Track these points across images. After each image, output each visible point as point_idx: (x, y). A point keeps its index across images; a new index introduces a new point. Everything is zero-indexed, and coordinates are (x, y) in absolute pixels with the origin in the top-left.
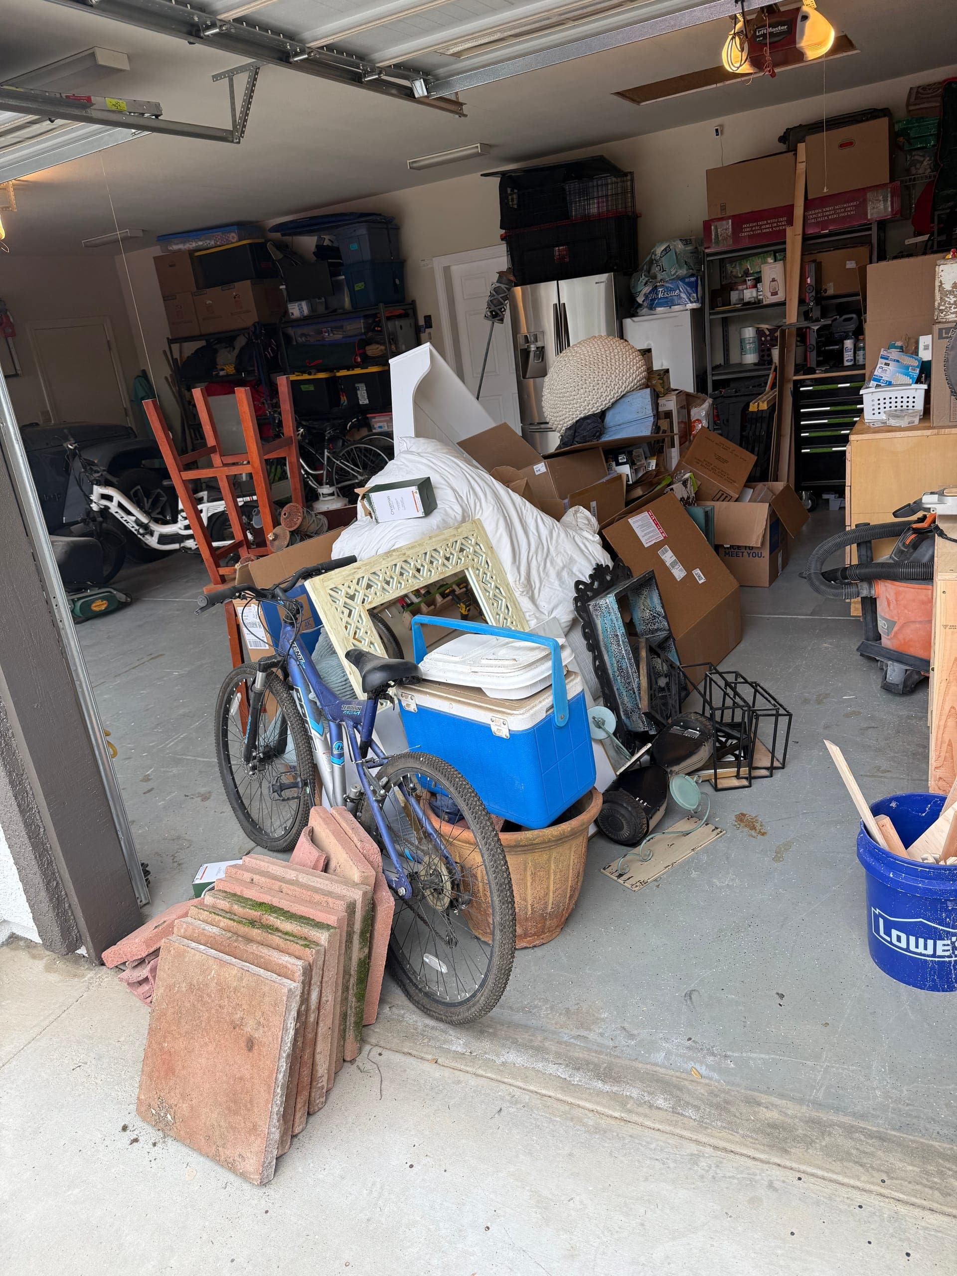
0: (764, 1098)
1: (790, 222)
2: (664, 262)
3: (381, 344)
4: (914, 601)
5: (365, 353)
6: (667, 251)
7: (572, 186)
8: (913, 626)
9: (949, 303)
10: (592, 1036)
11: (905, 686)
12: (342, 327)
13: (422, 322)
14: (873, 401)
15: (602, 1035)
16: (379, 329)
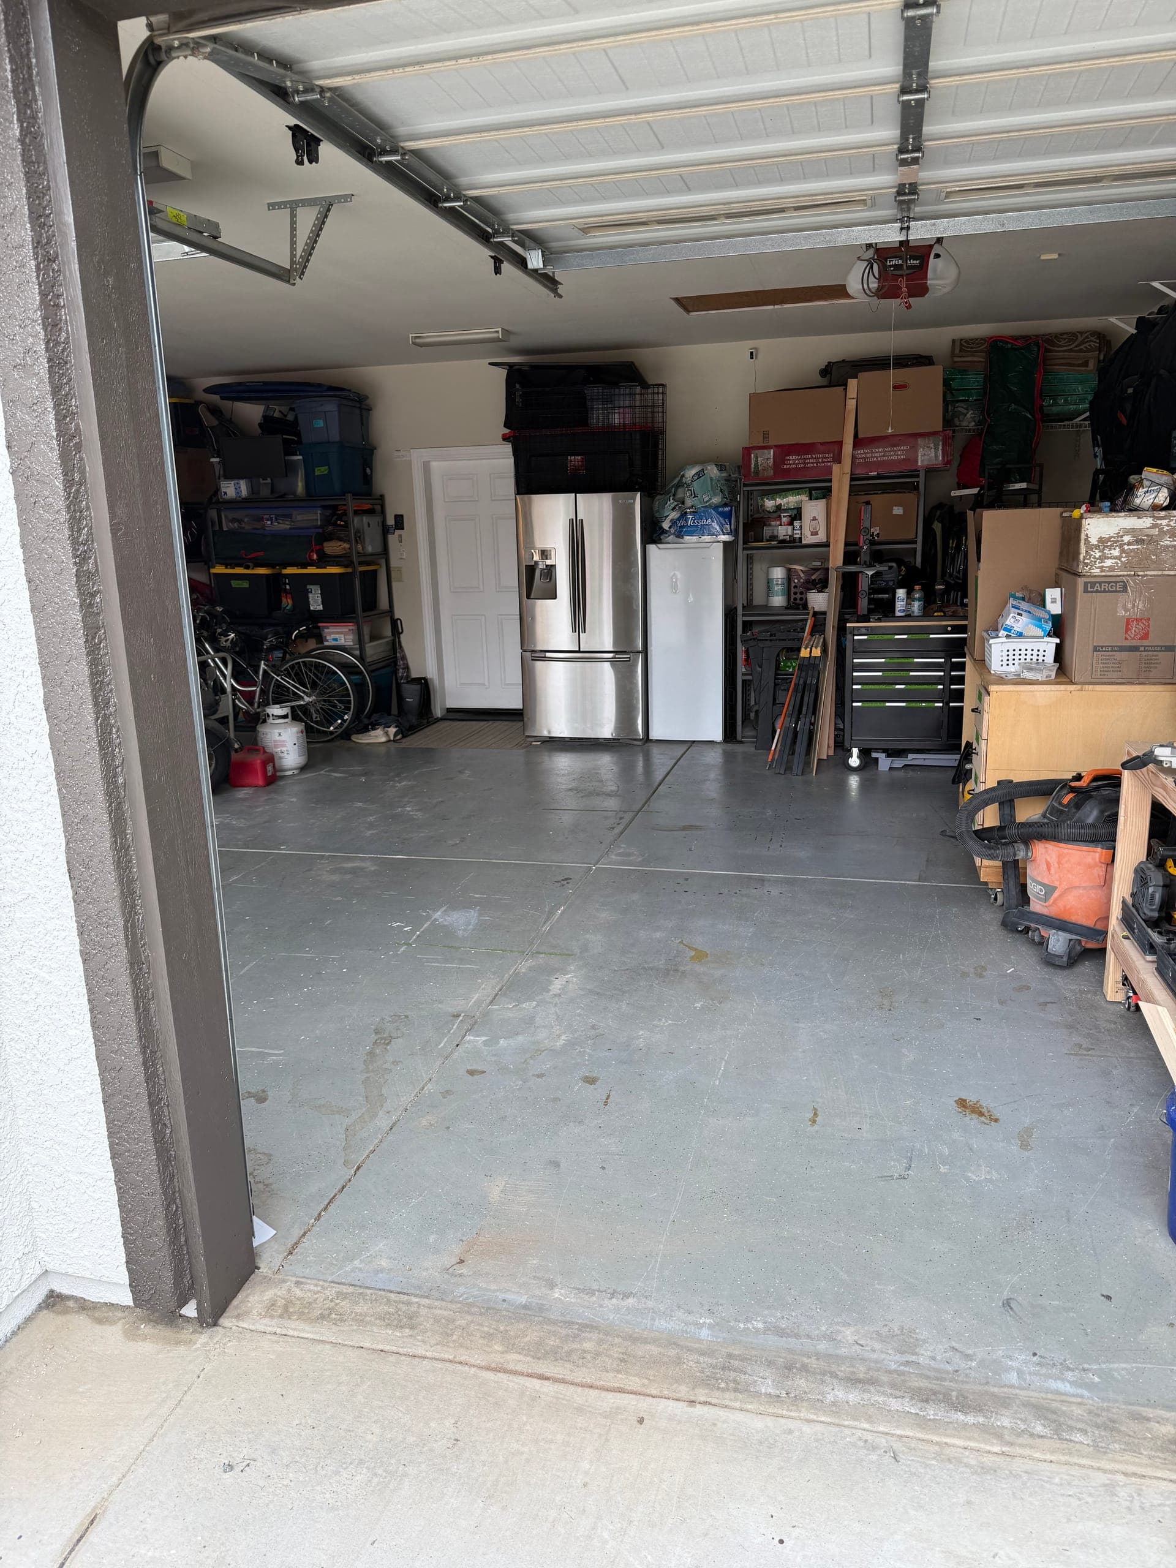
0: (1149, 1412)
1: (838, 459)
2: (696, 486)
3: (344, 541)
4: (1079, 864)
5: (322, 549)
6: (699, 475)
7: (593, 391)
8: (1075, 893)
9: (1095, 558)
10: (921, 1360)
11: (1069, 958)
12: (290, 516)
13: (391, 521)
14: (1002, 651)
15: (933, 1358)
16: (342, 523)
